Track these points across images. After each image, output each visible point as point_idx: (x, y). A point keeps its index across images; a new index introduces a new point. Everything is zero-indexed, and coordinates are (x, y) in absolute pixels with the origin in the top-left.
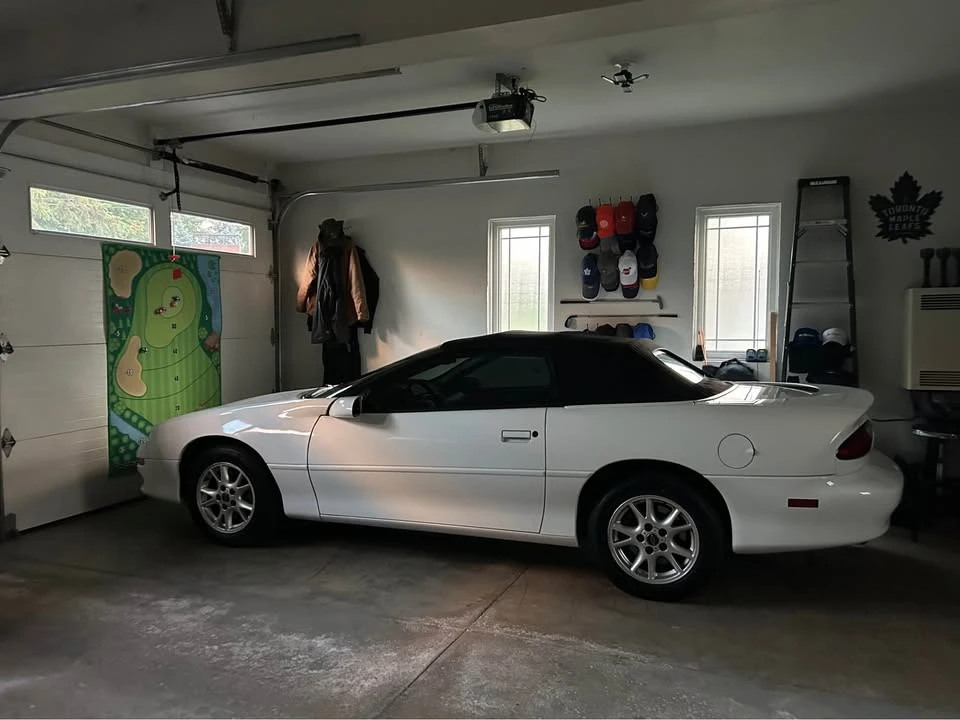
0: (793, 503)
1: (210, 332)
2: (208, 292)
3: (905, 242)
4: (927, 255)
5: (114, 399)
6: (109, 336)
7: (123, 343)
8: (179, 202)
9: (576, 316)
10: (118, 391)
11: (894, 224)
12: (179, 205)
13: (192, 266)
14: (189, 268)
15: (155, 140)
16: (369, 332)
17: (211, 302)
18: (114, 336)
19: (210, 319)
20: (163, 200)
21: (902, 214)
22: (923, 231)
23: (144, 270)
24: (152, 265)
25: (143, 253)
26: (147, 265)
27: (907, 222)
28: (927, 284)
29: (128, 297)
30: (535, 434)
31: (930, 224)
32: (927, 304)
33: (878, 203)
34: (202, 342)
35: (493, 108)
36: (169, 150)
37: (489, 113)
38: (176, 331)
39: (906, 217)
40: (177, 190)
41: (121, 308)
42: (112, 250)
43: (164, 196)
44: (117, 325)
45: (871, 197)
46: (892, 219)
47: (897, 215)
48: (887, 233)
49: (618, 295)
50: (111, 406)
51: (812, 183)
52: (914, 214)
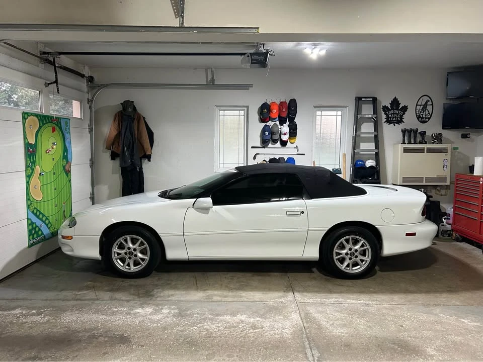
0: (408, 235)
1: (67, 161)
2: (66, 139)
3: (394, 125)
4: (404, 131)
5: (29, 202)
6: (27, 167)
7: (33, 170)
8: (58, 89)
9: (259, 154)
10: (31, 198)
11: (390, 118)
12: (58, 91)
13: (59, 125)
14: (58, 126)
15: (40, 52)
16: (150, 161)
17: (67, 145)
18: (29, 166)
19: (67, 155)
20: (46, 87)
21: (394, 114)
22: (400, 121)
23: (40, 127)
24: (44, 124)
25: (39, 118)
26: (41, 125)
27: (395, 117)
28: (404, 143)
29: (33, 143)
30: (303, 212)
31: (403, 118)
32: (406, 151)
33: (385, 109)
34: (64, 167)
35: (255, 57)
36: (51, 59)
37: (252, 60)
38: (55, 162)
39: (395, 115)
40: (56, 82)
41: (31, 150)
42: (26, 116)
43: (47, 85)
44: (30, 160)
45: (383, 106)
46: (390, 116)
47: (392, 114)
48: (389, 121)
49: (278, 144)
50: (28, 207)
51: (363, 99)
52: (398, 114)
